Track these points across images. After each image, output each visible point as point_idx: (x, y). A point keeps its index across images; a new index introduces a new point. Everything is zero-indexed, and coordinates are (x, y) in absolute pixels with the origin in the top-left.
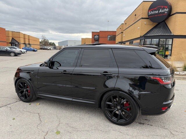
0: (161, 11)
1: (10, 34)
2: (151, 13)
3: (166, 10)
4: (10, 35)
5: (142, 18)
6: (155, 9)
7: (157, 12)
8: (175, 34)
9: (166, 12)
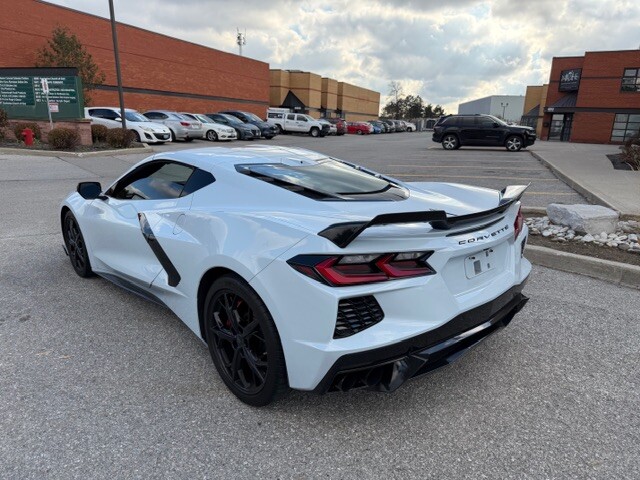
1: (282, 79)
4: (284, 82)
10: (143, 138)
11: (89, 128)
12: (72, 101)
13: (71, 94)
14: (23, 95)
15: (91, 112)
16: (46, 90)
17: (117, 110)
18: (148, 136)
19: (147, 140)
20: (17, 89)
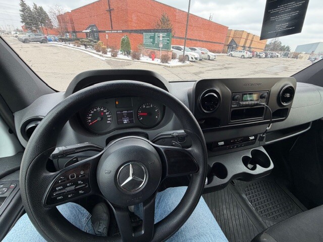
4: (232, 35)
10: (190, 59)
11: (171, 54)
12: (168, 43)
13: (168, 40)
14: (152, 40)
15: (173, 48)
16: (161, 39)
17: (182, 47)
18: (192, 58)
19: (191, 60)
20: (150, 38)
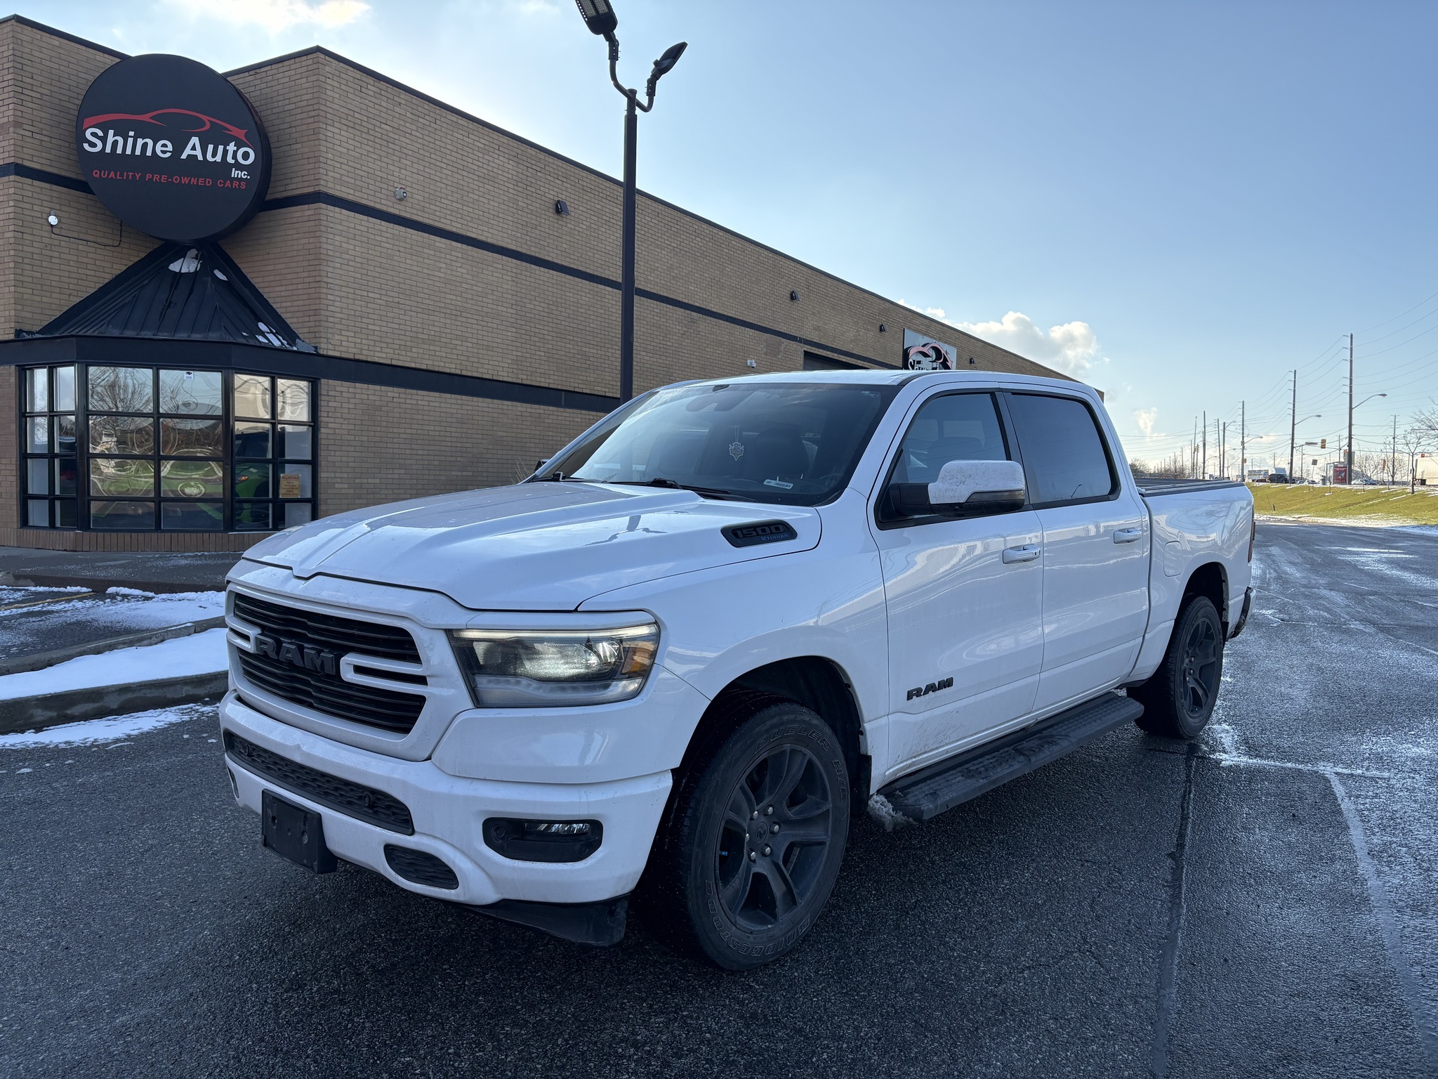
0: (193, 148)
2: (104, 140)
3: (240, 155)
5: (20, 170)
6: (146, 117)
7: (163, 148)
8: (327, 349)
9: (238, 166)
